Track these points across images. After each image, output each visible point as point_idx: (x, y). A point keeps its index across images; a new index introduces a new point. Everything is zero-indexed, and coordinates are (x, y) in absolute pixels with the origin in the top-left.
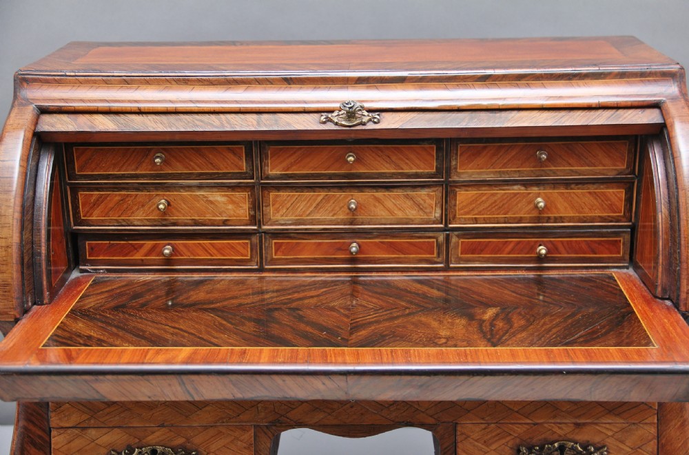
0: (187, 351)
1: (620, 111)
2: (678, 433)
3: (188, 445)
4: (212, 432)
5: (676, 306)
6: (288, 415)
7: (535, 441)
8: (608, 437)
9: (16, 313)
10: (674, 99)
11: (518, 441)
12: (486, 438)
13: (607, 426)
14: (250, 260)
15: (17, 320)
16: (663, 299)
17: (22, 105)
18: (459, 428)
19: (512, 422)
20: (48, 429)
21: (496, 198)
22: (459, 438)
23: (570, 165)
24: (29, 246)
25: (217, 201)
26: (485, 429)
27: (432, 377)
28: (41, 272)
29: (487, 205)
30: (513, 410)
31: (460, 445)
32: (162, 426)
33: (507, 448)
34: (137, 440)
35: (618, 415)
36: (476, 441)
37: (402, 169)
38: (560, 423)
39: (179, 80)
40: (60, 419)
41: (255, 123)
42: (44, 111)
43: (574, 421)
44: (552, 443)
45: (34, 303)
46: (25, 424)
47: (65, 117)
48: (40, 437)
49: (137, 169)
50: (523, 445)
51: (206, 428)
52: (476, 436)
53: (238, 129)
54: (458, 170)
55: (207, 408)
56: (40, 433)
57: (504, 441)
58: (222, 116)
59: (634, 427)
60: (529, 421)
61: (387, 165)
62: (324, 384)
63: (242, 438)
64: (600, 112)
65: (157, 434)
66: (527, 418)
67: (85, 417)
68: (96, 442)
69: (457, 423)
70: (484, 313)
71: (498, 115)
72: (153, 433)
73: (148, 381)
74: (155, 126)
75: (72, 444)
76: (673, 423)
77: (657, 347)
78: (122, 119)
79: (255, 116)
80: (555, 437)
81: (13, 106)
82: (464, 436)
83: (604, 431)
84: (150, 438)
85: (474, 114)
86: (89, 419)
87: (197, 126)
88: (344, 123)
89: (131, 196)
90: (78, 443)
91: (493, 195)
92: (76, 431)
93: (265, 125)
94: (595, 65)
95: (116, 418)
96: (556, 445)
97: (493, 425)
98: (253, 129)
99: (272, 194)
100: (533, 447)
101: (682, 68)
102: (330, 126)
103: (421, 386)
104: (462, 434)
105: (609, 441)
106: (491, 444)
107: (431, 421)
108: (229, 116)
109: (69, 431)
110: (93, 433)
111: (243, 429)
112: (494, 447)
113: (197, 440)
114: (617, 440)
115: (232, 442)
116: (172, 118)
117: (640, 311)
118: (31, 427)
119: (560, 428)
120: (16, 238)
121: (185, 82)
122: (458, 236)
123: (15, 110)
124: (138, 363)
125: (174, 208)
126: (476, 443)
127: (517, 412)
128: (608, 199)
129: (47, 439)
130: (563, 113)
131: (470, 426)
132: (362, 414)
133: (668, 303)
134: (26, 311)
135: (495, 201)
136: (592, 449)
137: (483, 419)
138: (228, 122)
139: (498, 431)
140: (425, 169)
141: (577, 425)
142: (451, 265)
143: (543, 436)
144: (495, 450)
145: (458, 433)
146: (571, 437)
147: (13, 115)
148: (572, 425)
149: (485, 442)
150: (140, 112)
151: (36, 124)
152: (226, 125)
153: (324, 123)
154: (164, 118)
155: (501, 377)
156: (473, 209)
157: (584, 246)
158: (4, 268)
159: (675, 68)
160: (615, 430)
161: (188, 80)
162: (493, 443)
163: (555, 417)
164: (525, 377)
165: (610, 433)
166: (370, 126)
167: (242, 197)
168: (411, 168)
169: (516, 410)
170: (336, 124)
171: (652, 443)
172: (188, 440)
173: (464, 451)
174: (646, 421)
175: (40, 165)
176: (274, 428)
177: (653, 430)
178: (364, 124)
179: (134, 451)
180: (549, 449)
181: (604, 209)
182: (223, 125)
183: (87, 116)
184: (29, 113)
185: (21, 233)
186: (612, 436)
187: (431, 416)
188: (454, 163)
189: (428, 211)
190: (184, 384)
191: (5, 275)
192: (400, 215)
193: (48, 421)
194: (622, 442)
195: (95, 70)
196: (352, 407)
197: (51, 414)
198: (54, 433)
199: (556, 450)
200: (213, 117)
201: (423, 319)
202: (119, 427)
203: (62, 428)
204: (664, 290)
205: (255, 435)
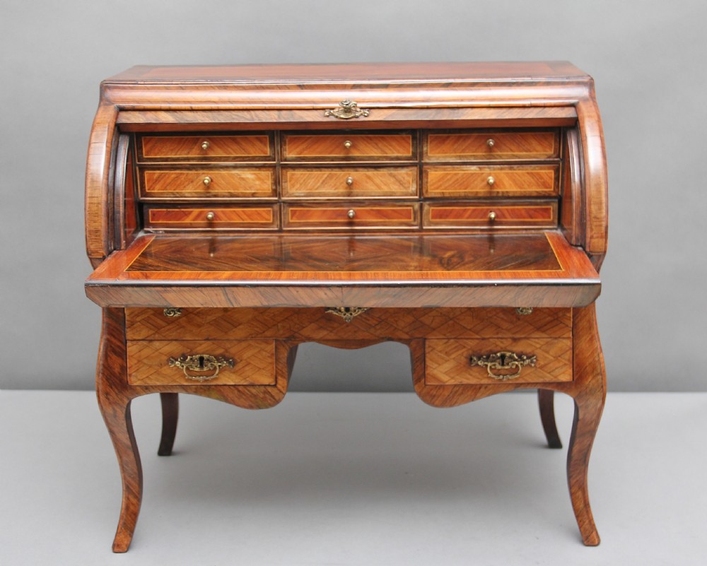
0: (228, 273)
1: (546, 109)
2: (587, 346)
3: (227, 354)
4: (244, 344)
5: (584, 249)
6: (301, 332)
7: (483, 352)
8: (537, 348)
9: (103, 252)
10: (585, 100)
11: (471, 352)
12: (447, 350)
13: (536, 340)
14: (272, 224)
15: (104, 258)
16: (577, 246)
17: (106, 105)
18: (427, 343)
19: (467, 337)
20: (124, 341)
21: (458, 177)
22: (427, 350)
23: (512, 150)
24: (112, 206)
25: (248, 178)
26: (446, 343)
27: (403, 288)
28: (119, 225)
29: (451, 182)
30: (466, 329)
31: (427, 355)
32: (207, 339)
33: (463, 358)
34: (189, 350)
35: (544, 332)
36: (440, 352)
37: (387, 153)
38: (502, 338)
39: (221, 87)
40: (133, 334)
41: (276, 117)
42: (122, 109)
43: (511, 336)
44: (495, 353)
45: (115, 249)
46: (108, 337)
47: (137, 114)
48: (119, 347)
49: (188, 153)
50: (474, 356)
51: (240, 341)
52: (439, 348)
53: (264, 121)
54: (429, 155)
55: (241, 327)
56: (119, 344)
57: (460, 352)
58: (252, 112)
59: (556, 341)
60: (478, 337)
61: (375, 150)
63: (266, 349)
64: (532, 109)
65: (204, 346)
66: (477, 334)
67: (151, 332)
68: (160, 351)
69: (425, 339)
70: (445, 254)
71: (457, 111)
72: (201, 345)
73: (201, 291)
74: (203, 119)
75: (142, 353)
76: (584, 338)
77: (563, 270)
78: (178, 114)
79: (276, 112)
80: (499, 349)
81: (99, 106)
82: (431, 349)
83: (534, 344)
84: (198, 348)
85: (439, 111)
86: (154, 334)
87: (234, 119)
88: (342, 116)
89: (183, 174)
90: (146, 352)
91: (456, 174)
92: (145, 343)
93: (284, 118)
94: (529, 76)
95: (174, 333)
96: (499, 354)
97: (452, 340)
98: (275, 121)
99: (290, 173)
100: (482, 356)
101: (592, 79)
102: (332, 119)
103: (394, 296)
104: (430, 347)
105: (538, 352)
106: (450, 355)
107: (406, 337)
108: (257, 112)
109: (140, 343)
110: (157, 344)
111: (267, 343)
112: (453, 356)
113: (233, 351)
114: (543, 350)
115: (259, 352)
116: (215, 114)
117: (558, 253)
118: (113, 339)
119: (502, 342)
120: (103, 198)
121: (226, 88)
122: (429, 205)
123: (102, 109)
124: (194, 279)
125: (216, 183)
126: (439, 354)
127: (470, 330)
128: (542, 178)
130: (504, 110)
131: (436, 340)
132: (355, 332)
133: (580, 248)
134: (110, 253)
135: (457, 180)
136: (525, 358)
137: (445, 335)
138: (257, 116)
139: (456, 345)
140: (404, 153)
141: (515, 340)
142: (424, 228)
143: (489, 348)
144: (454, 359)
145: (427, 346)
146: (509, 348)
147: (100, 112)
148: (510, 340)
149: (446, 353)
150: (192, 110)
151: (117, 118)
152: (255, 118)
153: (328, 116)
154: (209, 114)
155: (451, 289)
156: (441, 186)
157: (523, 212)
158: (96, 219)
159: (586, 80)
160: (542, 343)
161: (227, 86)
162: (453, 353)
163: (498, 333)
164: (468, 288)
165: (538, 346)
166: (362, 119)
167: (266, 175)
168: (393, 153)
169: (469, 328)
170: (337, 117)
171: (568, 353)
172: (226, 351)
173: (431, 360)
174: (564, 336)
175: (119, 149)
176: (290, 342)
177: (569, 343)
178: (357, 117)
179: (187, 358)
180: (493, 357)
181: (539, 186)
182: (253, 119)
183: (153, 112)
184: (111, 111)
185: (107, 194)
186: (540, 348)
187: (407, 333)
188: (425, 149)
189: (406, 186)
190: (227, 294)
191: (96, 224)
192: (385, 189)
193: (125, 335)
194: (547, 352)
195: (159, 81)
196: (347, 326)
197: (127, 330)
198: (129, 344)
199: (499, 358)
200: (245, 113)
201: (400, 257)
202: (176, 340)
203: (134, 340)
204: (577, 239)
205: (276, 347)
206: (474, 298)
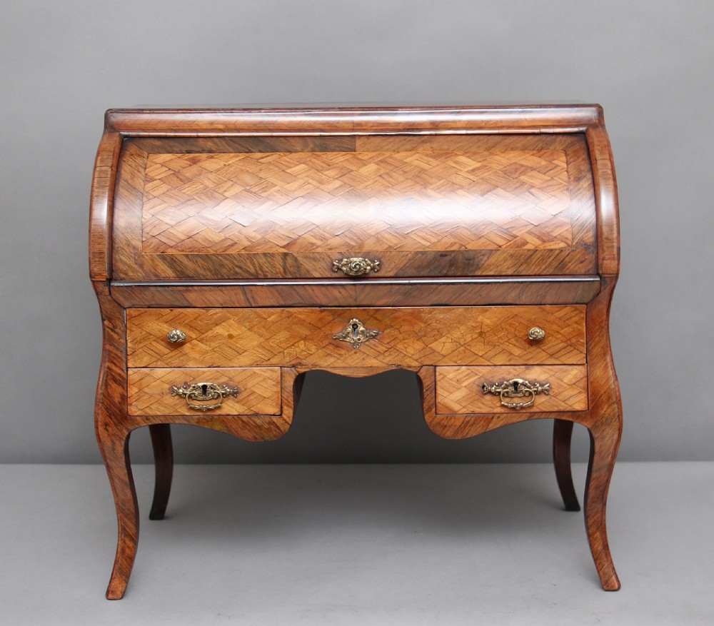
2: (602, 373)
3: (231, 383)
6: (307, 359)
7: (495, 379)
8: (550, 376)
9: (107, 274)
10: (594, 126)
11: (483, 380)
12: (458, 378)
13: (550, 367)
18: (438, 370)
19: (478, 364)
20: (125, 369)
22: (438, 378)
26: (457, 370)
30: (478, 355)
31: (438, 383)
32: (211, 367)
33: (475, 386)
34: (192, 379)
35: (558, 358)
36: (452, 380)
38: (514, 365)
40: (135, 361)
43: (524, 363)
44: (508, 380)
46: (109, 364)
48: (120, 375)
52: (450, 376)
55: (245, 354)
56: (119, 371)
57: (472, 380)
59: (570, 368)
60: (489, 363)
62: (340, 292)
63: (272, 377)
65: (207, 374)
66: (489, 360)
67: (153, 359)
68: (162, 379)
69: (435, 366)
72: (204, 372)
75: (143, 382)
76: (599, 365)
80: (511, 376)
82: (441, 376)
83: (547, 371)
84: (202, 376)
86: (156, 361)
90: (148, 380)
92: (146, 371)
95: (177, 361)
96: (512, 382)
97: (463, 368)
100: (494, 384)
104: (441, 374)
105: (551, 380)
106: (462, 383)
107: (416, 364)
109: (142, 370)
110: (159, 371)
111: (273, 370)
112: (464, 384)
113: (237, 379)
114: (557, 378)
115: (264, 379)
118: (113, 367)
119: (514, 369)
126: (451, 382)
127: (481, 356)
129: (125, 376)
131: (447, 368)
132: (363, 359)
136: (538, 385)
137: (455, 362)
139: (468, 372)
141: (528, 366)
143: (502, 376)
144: (465, 386)
145: (437, 373)
146: (521, 375)
148: (523, 367)
149: (458, 380)
158: (100, 240)
159: (595, 108)
160: (556, 370)
162: (464, 381)
163: (510, 360)
165: (552, 373)
169: (480, 355)
171: (583, 380)
172: (230, 379)
173: (442, 388)
174: (579, 363)
177: (583, 370)
179: (190, 386)
180: (506, 384)
186: (554, 375)
187: (416, 360)
190: (245, 293)
191: (101, 246)
193: (126, 363)
194: (562, 380)
196: (355, 353)
197: (129, 358)
198: (130, 371)
199: (511, 385)
202: (179, 367)
203: (136, 368)
205: (281, 375)
206: (481, 295)
